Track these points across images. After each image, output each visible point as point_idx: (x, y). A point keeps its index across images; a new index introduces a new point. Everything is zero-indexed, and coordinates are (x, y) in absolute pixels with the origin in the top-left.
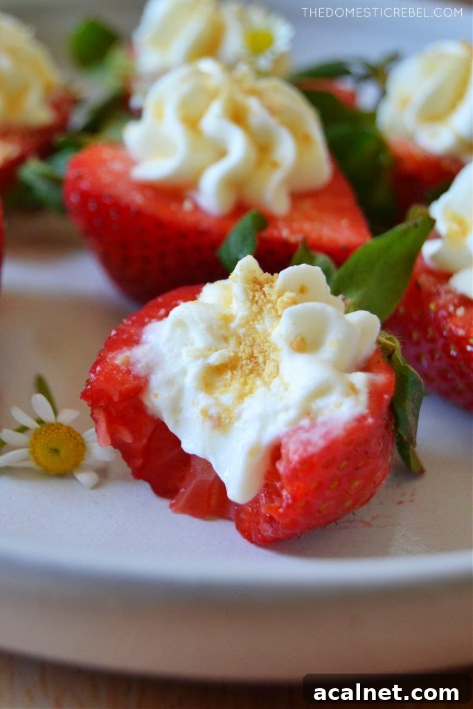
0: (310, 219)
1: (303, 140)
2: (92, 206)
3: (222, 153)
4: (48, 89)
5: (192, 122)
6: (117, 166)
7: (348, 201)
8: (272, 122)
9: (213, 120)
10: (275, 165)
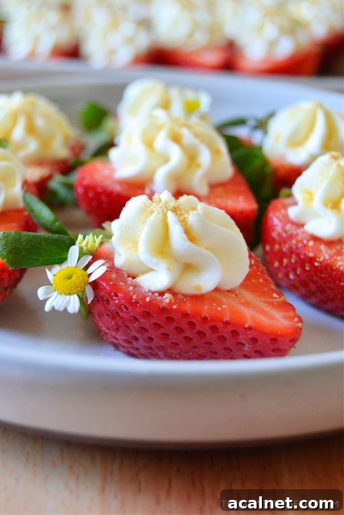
0: (219, 196)
1: (215, 152)
2: (91, 194)
3: (166, 160)
4: (66, 139)
5: (149, 144)
6: (106, 172)
7: (244, 187)
8: (196, 141)
9: (161, 141)
10: (198, 166)
